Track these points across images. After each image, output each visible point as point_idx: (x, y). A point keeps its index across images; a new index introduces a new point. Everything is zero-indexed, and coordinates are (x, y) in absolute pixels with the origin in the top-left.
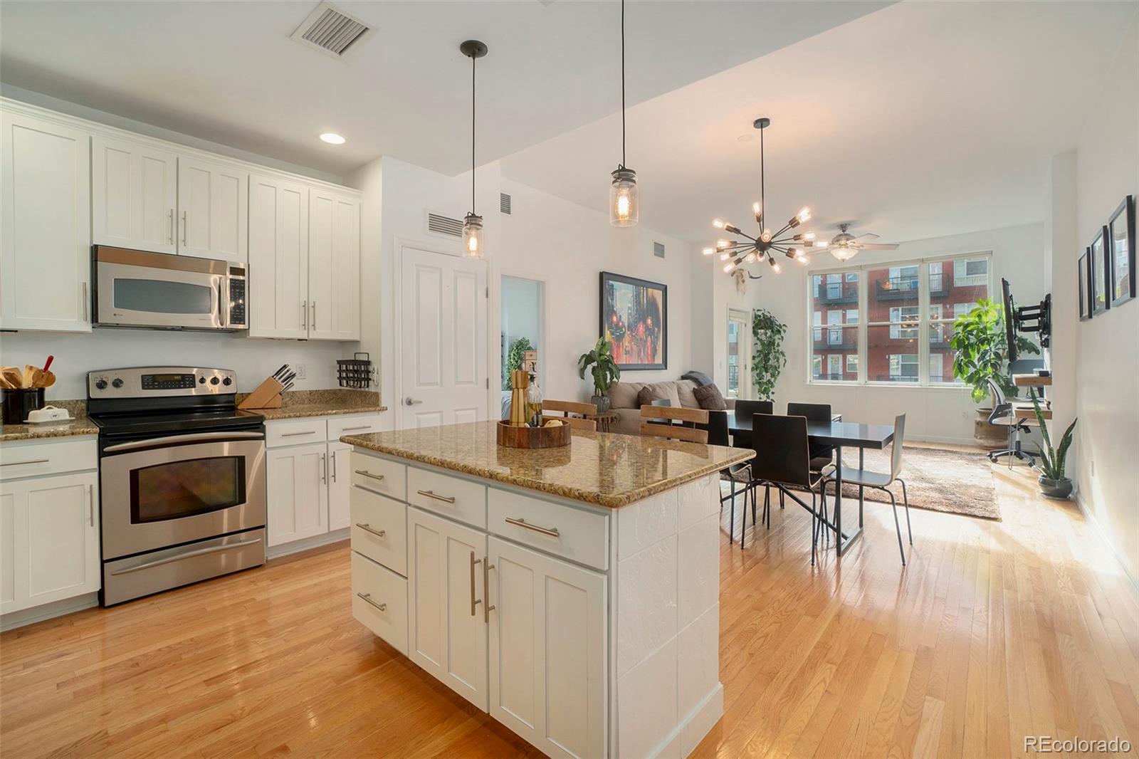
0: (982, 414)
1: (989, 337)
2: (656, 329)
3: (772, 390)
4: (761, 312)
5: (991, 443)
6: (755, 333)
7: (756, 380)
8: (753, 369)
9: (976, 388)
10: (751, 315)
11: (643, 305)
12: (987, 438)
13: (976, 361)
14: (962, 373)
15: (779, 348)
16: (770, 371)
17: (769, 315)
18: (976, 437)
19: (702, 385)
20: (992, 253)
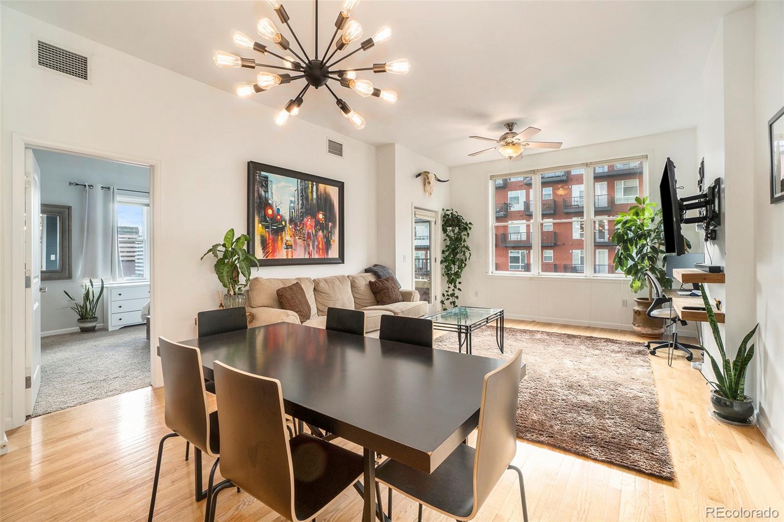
0: (639, 303)
1: (646, 232)
2: (330, 224)
3: (458, 280)
4: (450, 212)
5: (648, 331)
6: (445, 230)
7: (445, 272)
8: (442, 262)
9: (634, 280)
10: (440, 213)
11: (312, 200)
12: (644, 326)
13: (634, 255)
14: (622, 266)
15: (465, 243)
16: (457, 263)
17: (456, 214)
18: (634, 325)
19: (381, 278)
20: (647, 157)
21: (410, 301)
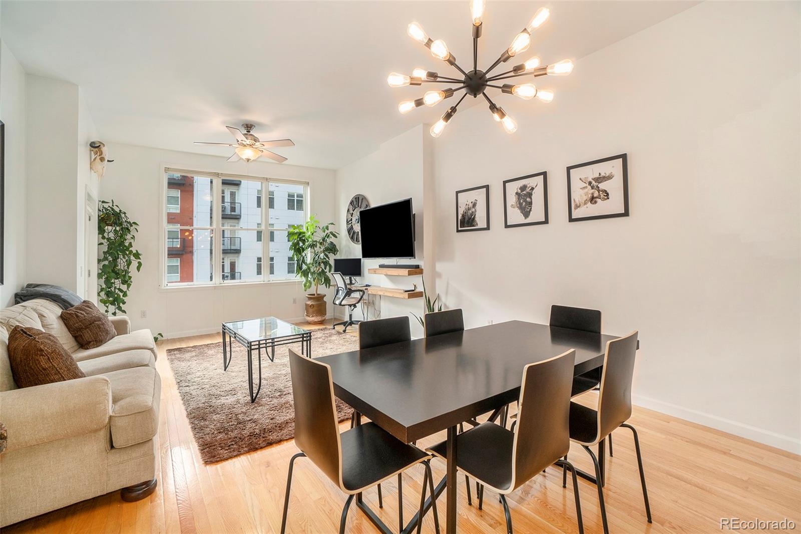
4: (108, 205)
8: (99, 276)
9: (307, 281)
10: (96, 207)
12: (317, 316)
15: (131, 249)
16: (121, 277)
20: (308, 184)
21: (127, 333)
